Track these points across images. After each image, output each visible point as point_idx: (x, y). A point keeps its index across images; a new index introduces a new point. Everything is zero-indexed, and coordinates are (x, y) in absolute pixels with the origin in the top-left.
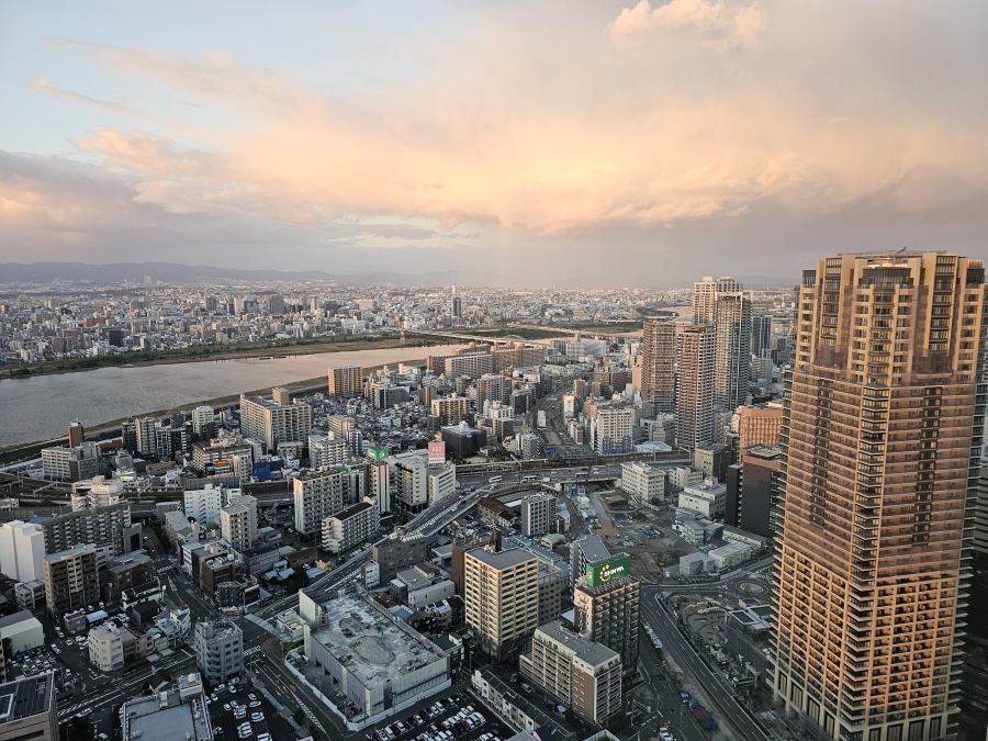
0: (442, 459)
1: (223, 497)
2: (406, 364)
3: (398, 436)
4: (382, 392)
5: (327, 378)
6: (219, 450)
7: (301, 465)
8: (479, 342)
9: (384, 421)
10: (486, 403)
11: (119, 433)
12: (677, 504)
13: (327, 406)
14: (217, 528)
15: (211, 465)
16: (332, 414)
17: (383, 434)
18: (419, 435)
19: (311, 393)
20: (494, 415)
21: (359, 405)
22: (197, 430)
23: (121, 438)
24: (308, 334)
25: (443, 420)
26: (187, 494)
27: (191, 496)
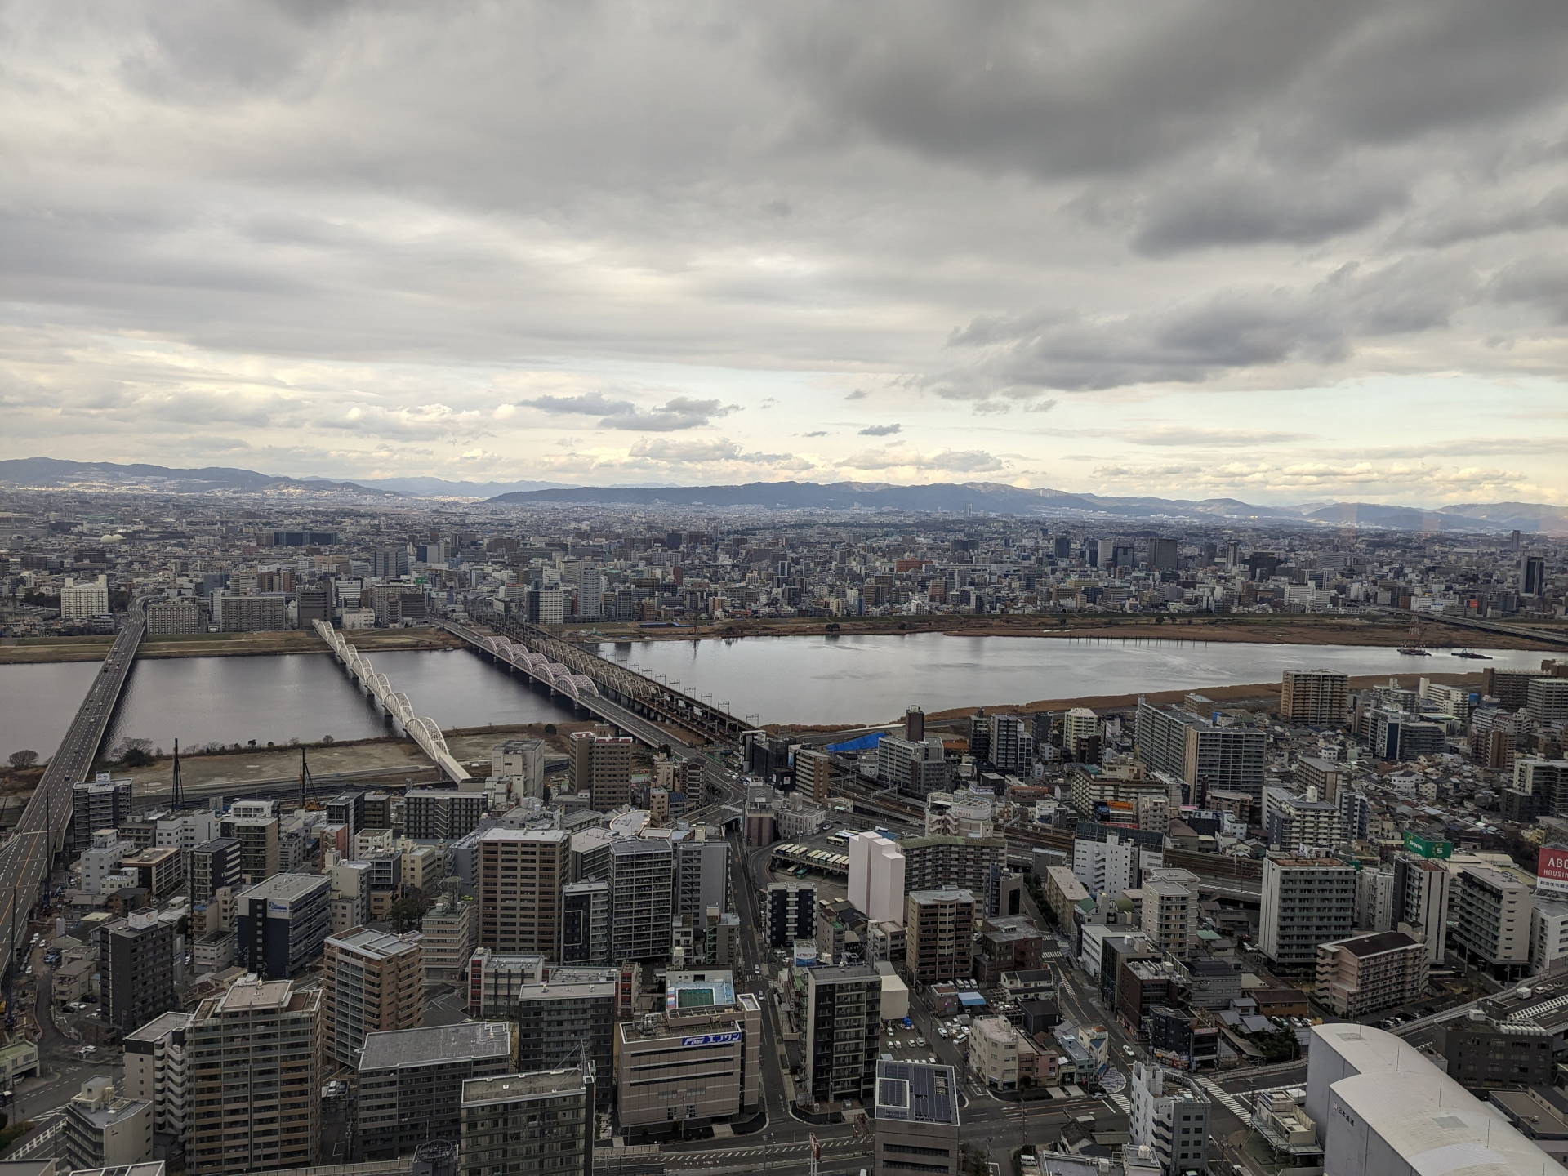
1: (1135, 861)
2: (1432, 679)
3: (1435, 818)
4: (1393, 727)
6: (1116, 783)
7: (1249, 836)
9: (1399, 782)
13: (1279, 737)
15: (1104, 804)
17: (1402, 809)
21: (1342, 744)
22: (1072, 746)
24: (1223, 607)
26: (1079, 845)
27: (1085, 849)
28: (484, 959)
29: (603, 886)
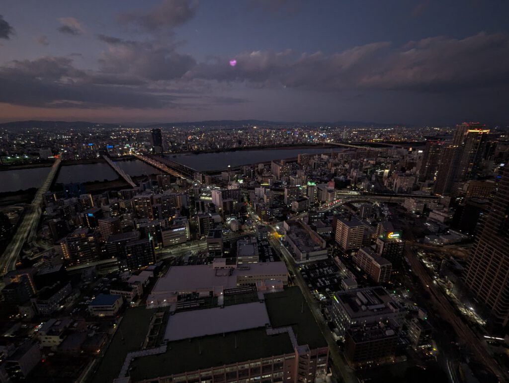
0: (333, 188)
1: (265, 191)
2: (324, 154)
3: (319, 178)
4: (315, 163)
5: (297, 158)
6: (264, 177)
7: (287, 184)
8: (352, 148)
9: (314, 173)
10: (352, 170)
11: (239, 170)
12: (428, 216)
13: (297, 166)
14: (263, 199)
16: (298, 169)
17: (314, 177)
18: (326, 179)
19: (292, 162)
20: (355, 174)
21: (307, 167)
22: (259, 171)
23: (240, 171)
24: (293, 142)
25: (335, 174)
26: (256, 189)
27: (257, 189)
28: (136, 221)
29: (161, 204)
